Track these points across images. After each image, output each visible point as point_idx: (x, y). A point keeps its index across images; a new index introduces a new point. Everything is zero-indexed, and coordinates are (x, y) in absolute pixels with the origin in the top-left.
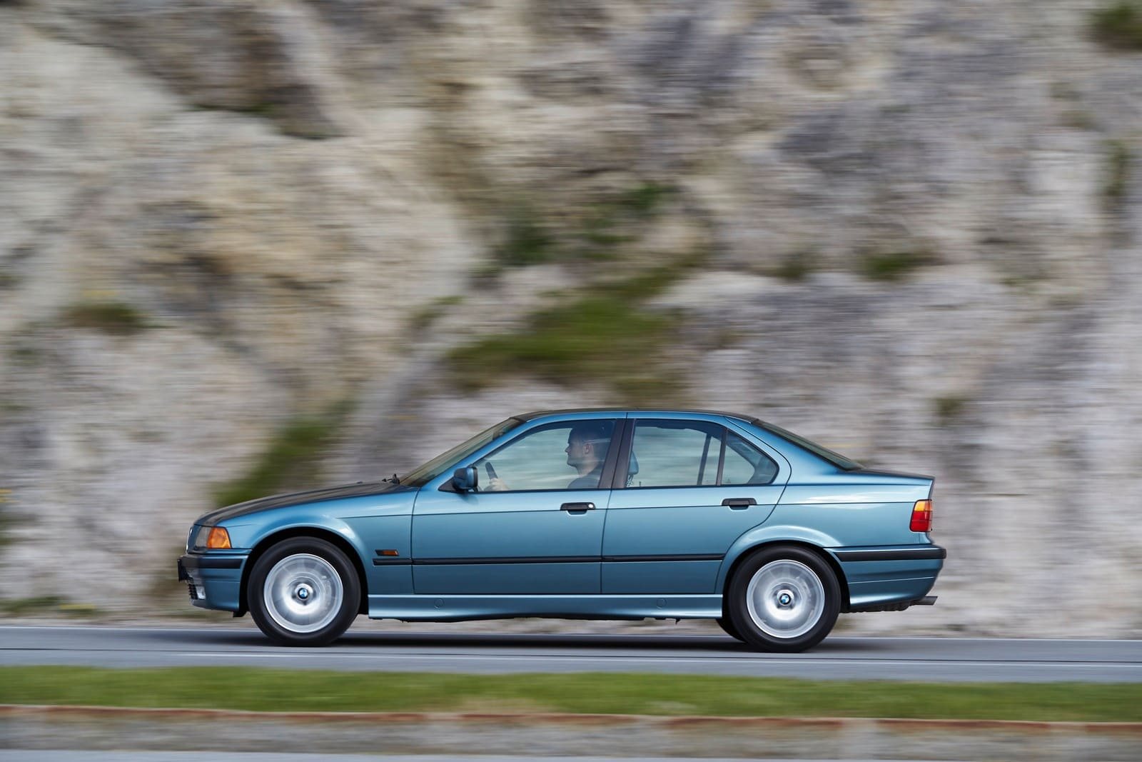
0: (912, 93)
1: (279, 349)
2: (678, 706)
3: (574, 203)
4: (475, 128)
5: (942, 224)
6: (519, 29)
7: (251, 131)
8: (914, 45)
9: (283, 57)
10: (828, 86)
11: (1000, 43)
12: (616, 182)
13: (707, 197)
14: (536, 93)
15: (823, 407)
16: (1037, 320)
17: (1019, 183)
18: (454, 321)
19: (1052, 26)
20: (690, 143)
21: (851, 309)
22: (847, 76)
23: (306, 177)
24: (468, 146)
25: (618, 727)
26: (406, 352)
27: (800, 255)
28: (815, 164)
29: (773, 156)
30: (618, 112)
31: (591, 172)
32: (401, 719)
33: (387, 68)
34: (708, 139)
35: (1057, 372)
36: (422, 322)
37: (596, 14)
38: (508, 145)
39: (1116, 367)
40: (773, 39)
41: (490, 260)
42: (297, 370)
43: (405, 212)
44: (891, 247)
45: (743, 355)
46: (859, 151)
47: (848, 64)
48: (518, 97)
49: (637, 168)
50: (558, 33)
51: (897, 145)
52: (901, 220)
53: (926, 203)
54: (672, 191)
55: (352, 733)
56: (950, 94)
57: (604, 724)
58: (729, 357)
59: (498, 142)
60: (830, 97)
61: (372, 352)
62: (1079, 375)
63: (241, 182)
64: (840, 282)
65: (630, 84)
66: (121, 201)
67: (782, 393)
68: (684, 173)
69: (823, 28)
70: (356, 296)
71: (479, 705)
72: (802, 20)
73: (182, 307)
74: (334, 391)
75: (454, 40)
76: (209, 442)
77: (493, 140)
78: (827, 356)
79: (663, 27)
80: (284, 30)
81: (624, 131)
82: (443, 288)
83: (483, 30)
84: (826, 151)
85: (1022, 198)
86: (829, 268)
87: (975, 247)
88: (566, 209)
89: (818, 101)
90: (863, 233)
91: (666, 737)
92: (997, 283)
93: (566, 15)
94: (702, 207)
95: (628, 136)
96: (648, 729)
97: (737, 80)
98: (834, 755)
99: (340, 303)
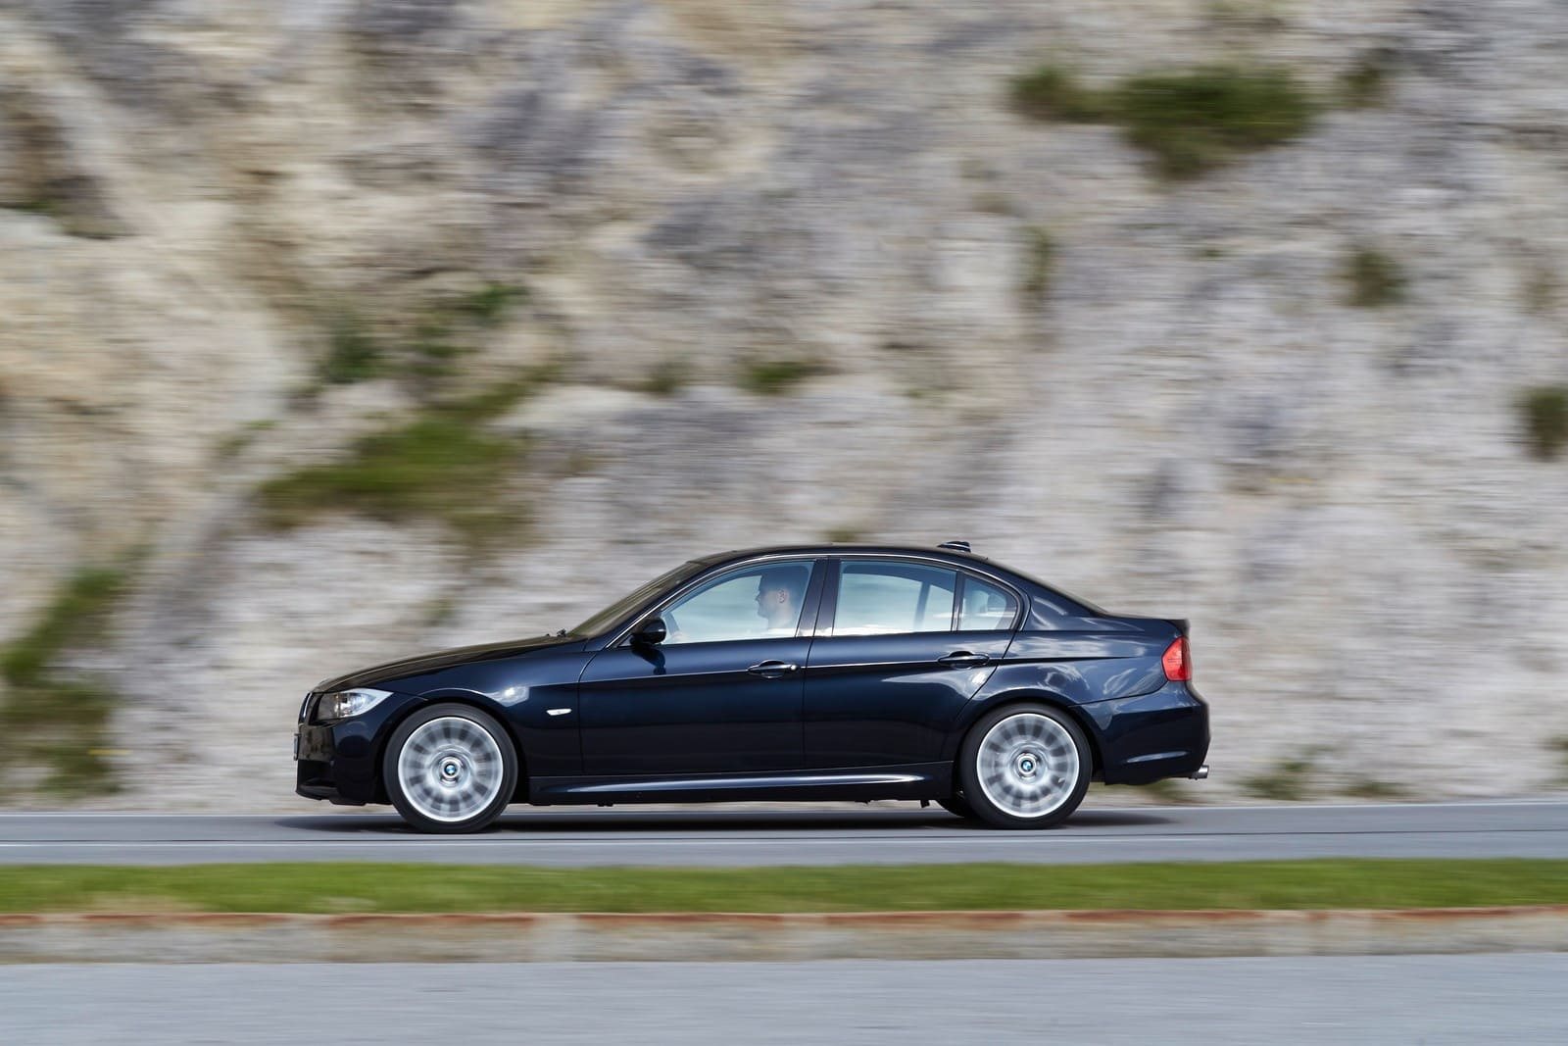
0: (798, 175)
1: (66, 486)
3: (407, 309)
4: (289, 224)
5: (833, 327)
6: (339, 107)
7: (30, 231)
8: (803, 118)
9: (62, 144)
10: (700, 168)
11: (900, 114)
12: (455, 284)
13: (564, 299)
14: (362, 182)
15: (696, 543)
16: (946, 438)
17: (923, 277)
18: (268, 449)
19: (963, 95)
20: (537, 236)
21: (728, 427)
22: (723, 156)
23: (90, 285)
24: (282, 244)
25: (273, 928)
26: (209, 487)
27: (669, 366)
28: (686, 259)
29: (635, 251)
30: (453, 202)
31: (426, 273)
33: (186, 155)
34: (562, 232)
35: (967, 498)
36: (230, 449)
37: (427, 88)
38: (328, 243)
39: (1036, 491)
40: (639, 113)
41: (314, 377)
42: (84, 509)
43: (206, 323)
44: (776, 354)
45: (600, 484)
46: (736, 244)
47: (724, 141)
48: (340, 187)
49: (479, 267)
50: (383, 111)
51: (780, 235)
52: (785, 323)
53: (814, 303)
54: (521, 293)
56: (844, 174)
57: (252, 925)
58: (584, 486)
59: (316, 239)
60: (703, 180)
61: (171, 487)
62: (993, 501)
63: (15, 291)
64: (718, 397)
65: (468, 168)
67: (646, 527)
68: (533, 272)
69: (695, 100)
70: (151, 422)
71: (110, 904)
72: (668, 91)
74: (129, 533)
75: (260, 121)
77: (310, 237)
78: (698, 484)
79: (508, 101)
80: (62, 113)
82: (256, 410)
83: (295, 110)
84: (696, 244)
85: (926, 295)
86: (703, 381)
87: (873, 353)
88: (398, 315)
89: (689, 186)
90: (742, 338)
91: (326, 940)
92: (899, 395)
93: (393, 89)
94: (554, 311)
95: (464, 228)
96: (304, 930)
97: (592, 162)
98: (525, 957)
99: (134, 430)
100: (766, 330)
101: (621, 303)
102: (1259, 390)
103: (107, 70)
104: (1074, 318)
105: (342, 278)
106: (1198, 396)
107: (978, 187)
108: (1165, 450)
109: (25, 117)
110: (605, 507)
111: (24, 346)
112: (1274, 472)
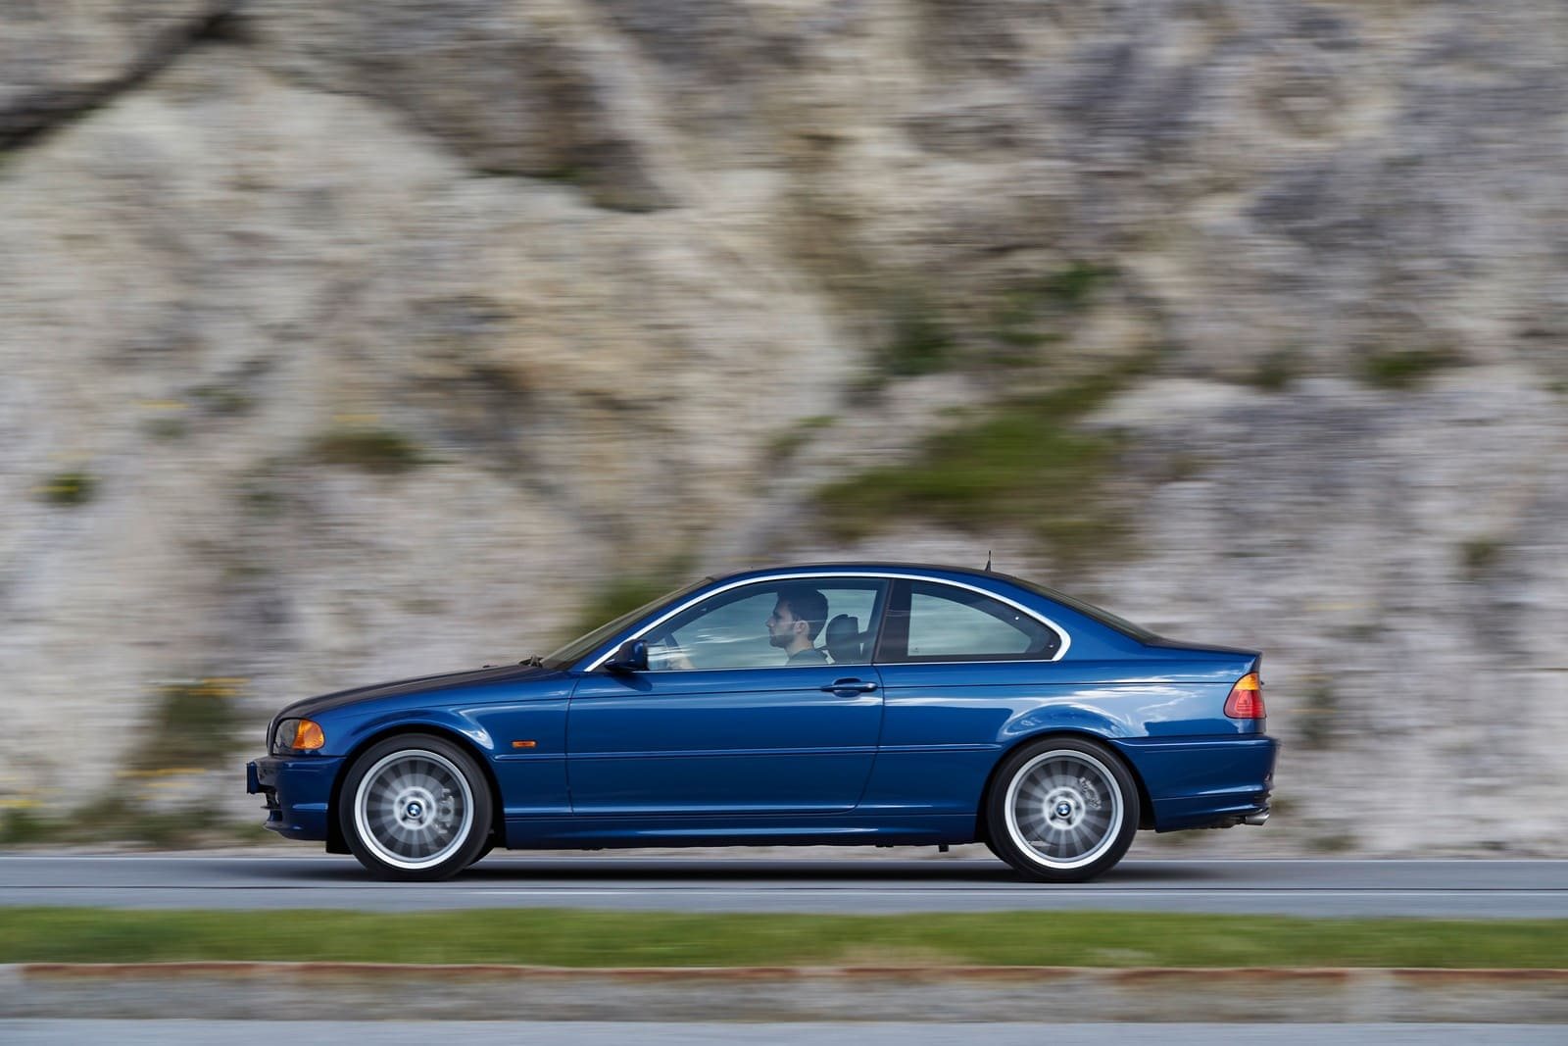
0: (1424, 139)
1: (594, 490)
2: (1129, 954)
3: (980, 291)
4: (848, 195)
5: (1465, 312)
6: (905, 63)
7: (555, 203)
8: (1426, 76)
9: (593, 105)
10: (1313, 133)
11: (1544, 72)
12: (1035, 263)
13: (1158, 280)
14: (928, 147)
15: (1314, 556)
18: (825, 449)
20: (1133, 210)
21: (1349, 426)
22: (1338, 119)
23: (626, 263)
24: (840, 218)
25: (1052, 983)
26: (761, 492)
27: (1280, 356)
28: (1298, 235)
29: (1241, 226)
30: (1035, 170)
31: (1002, 251)
32: (767, 975)
33: (733, 118)
34: (1157, 205)
36: (782, 451)
37: (1004, 42)
38: (892, 216)
40: (1241, 71)
41: (871, 369)
42: (618, 516)
43: (758, 307)
44: (1401, 344)
45: (1206, 489)
46: (1355, 217)
47: (1340, 102)
48: (906, 153)
49: (1064, 243)
50: (956, 68)
51: (1405, 208)
52: (1411, 307)
53: (1444, 285)
54: (1110, 274)
55: (700, 994)
56: (1477, 140)
57: (1032, 979)
58: (1187, 491)
59: (880, 213)
60: (1316, 147)
61: (715, 491)
63: (543, 271)
64: (1334, 391)
65: (1051, 133)
66: (385, 298)
67: (1260, 538)
68: (1123, 250)
69: (1306, 55)
70: (695, 418)
71: (867, 956)
72: (1279, 46)
73: (466, 436)
74: (667, 543)
75: (819, 79)
76: (503, 614)
77: (871, 209)
78: (1317, 489)
79: (1096, 57)
80: (594, 69)
81: (1044, 196)
82: (810, 405)
83: (857, 66)
84: (1312, 218)
86: (1318, 373)
87: (1509, 342)
88: (970, 299)
89: (1300, 152)
90: (1360, 326)
91: (1115, 996)
92: (1539, 389)
93: (965, 43)
94: (1149, 294)
95: (1050, 202)
96: (1090, 984)
97: (1193, 126)
98: (1338, 1017)
99: (674, 428)
100: (1389, 315)
101: (1225, 285)
103: (643, 21)
105: (907, 256)
109: (551, 74)
110: (1215, 515)
111: (551, 332)
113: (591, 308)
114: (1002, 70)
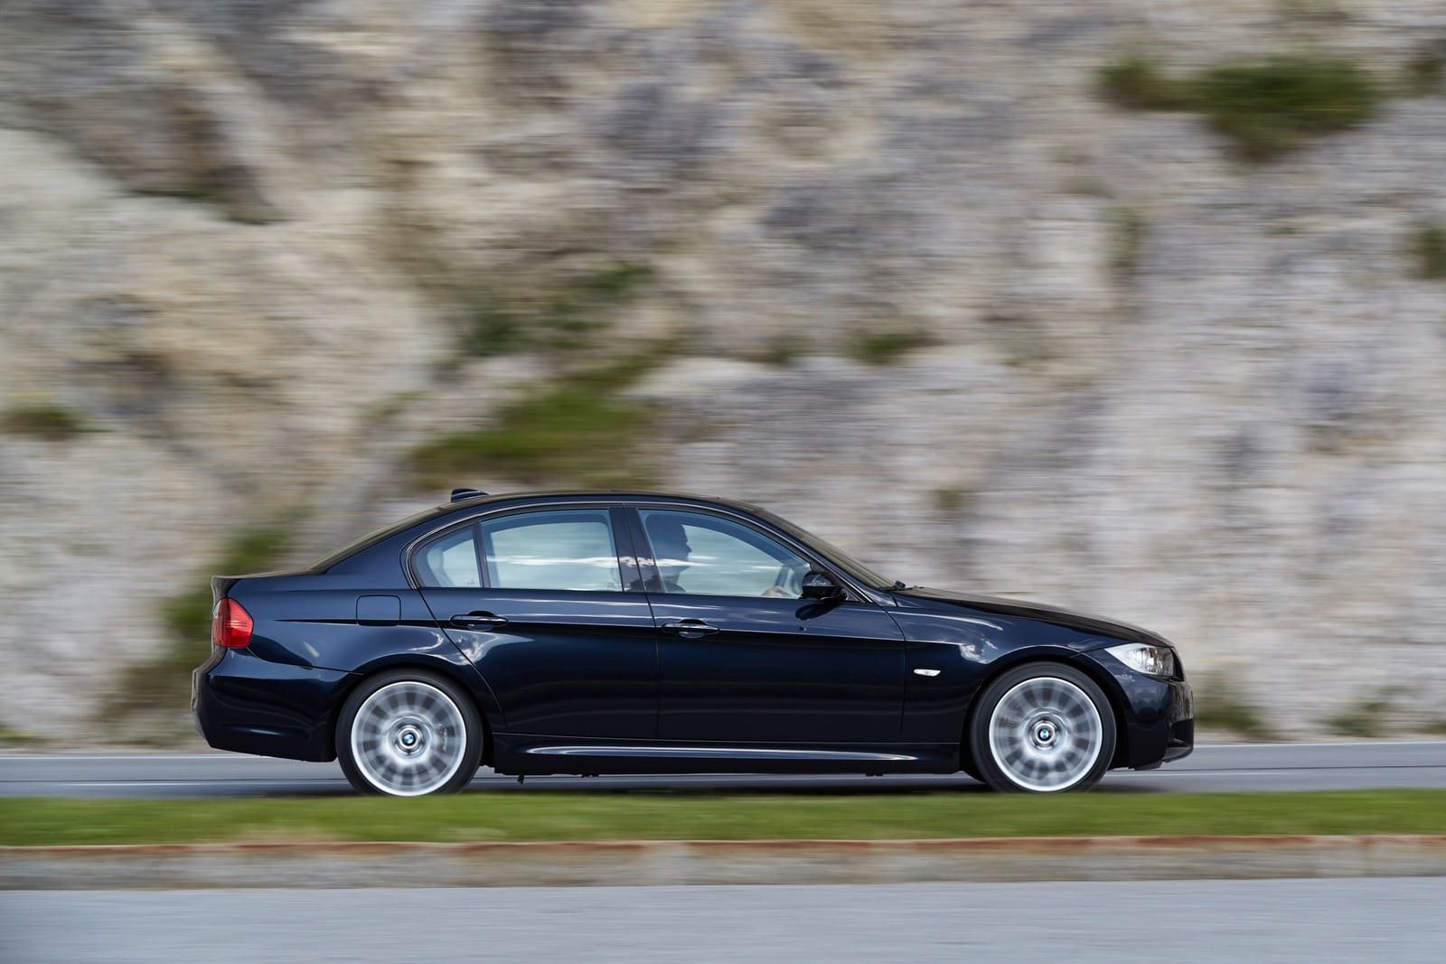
0: (902, 161)
1: (231, 453)
3: (542, 287)
4: (428, 209)
5: (938, 301)
6: (476, 101)
7: (190, 218)
8: (907, 108)
9: (223, 138)
10: (806, 154)
11: (999, 105)
12: (580, 264)
13: (688, 277)
14: (497, 170)
15: (815, 503)
16: (1044, 403)
17: (1016, 254)
18: (417, 417)
19: (1057, 86)
20: (659, 220)
21: (838, 395)
22: (834, 143)
23: (246, 267)
24: (426, 227)
26: (362, 452)
27: (781, 339)
28: (799, 238)
29: (749, 229)
30: (582, 188)
31: (557, 254)
32: (168, 851)
33: (338, 147)
34: (690, 214)
35: (1062, 459)
36: (383, 417)
37: (555, 83)
38: (469, 227)
39: (1129, 452)
40: (753, 105)
41: (458, 351)
42: (245, 474)
43: (354, 301)
44: (882, 328)
45: (724, 448)
46: (846, 224)
47: (835, 127)
48: (479, 175)
49: (610, 248)
50: (518, 104)
51: (884, 217)
52: (892, 298)
53: (919, 279)
54: (646, 272)
55: (109, 867)
56: (948, 160)
58: (707, 450)
59: (455, 224)
60: (815, 167)
61: (322, 453)
62: (1086, 461)
63: (180, 273)
64: (831, 367)
65: (596, 157)
66: (59, 293)
68: (660, 253)
69: (807, 92)
70: (306, 393)
72: (780, 85)
73: (124, 409)
74: (290, 496)
75: (400, 115)
76: (154, 554)
77: (451, 221)
78: (813, 447)
79: (631, 95)
80: (221, 108)
81: (594, 209)
82: (403, 382)
83: (435, 103)
84: (806, 225)
85: (1018, 271)
86: (818, 352)
87: (978, 325)
88: (535, 293)
89: (801, 172)
90: (853, 313)
91: (458, 866)
92: (998, 364)
93: (529, 84)
94: (676, 288)
95: (599, 213)
96: (436, 857)
97: (710, 150)
98: (635, 881)
99: (290, 401)
100: (874, 305)
101: (740, 281)
102: (1331, 358)
103: (265, 68)
104: (1162, 292)
105: (482, 259)
106: (1275, 364)
107: (1071, 171)
108: (1246, 414)
109: (186, 112)
110: (729, 469)
111: (190, 324)
112: (1345, 433)
113: (221, 304)
114: (553, 105)
